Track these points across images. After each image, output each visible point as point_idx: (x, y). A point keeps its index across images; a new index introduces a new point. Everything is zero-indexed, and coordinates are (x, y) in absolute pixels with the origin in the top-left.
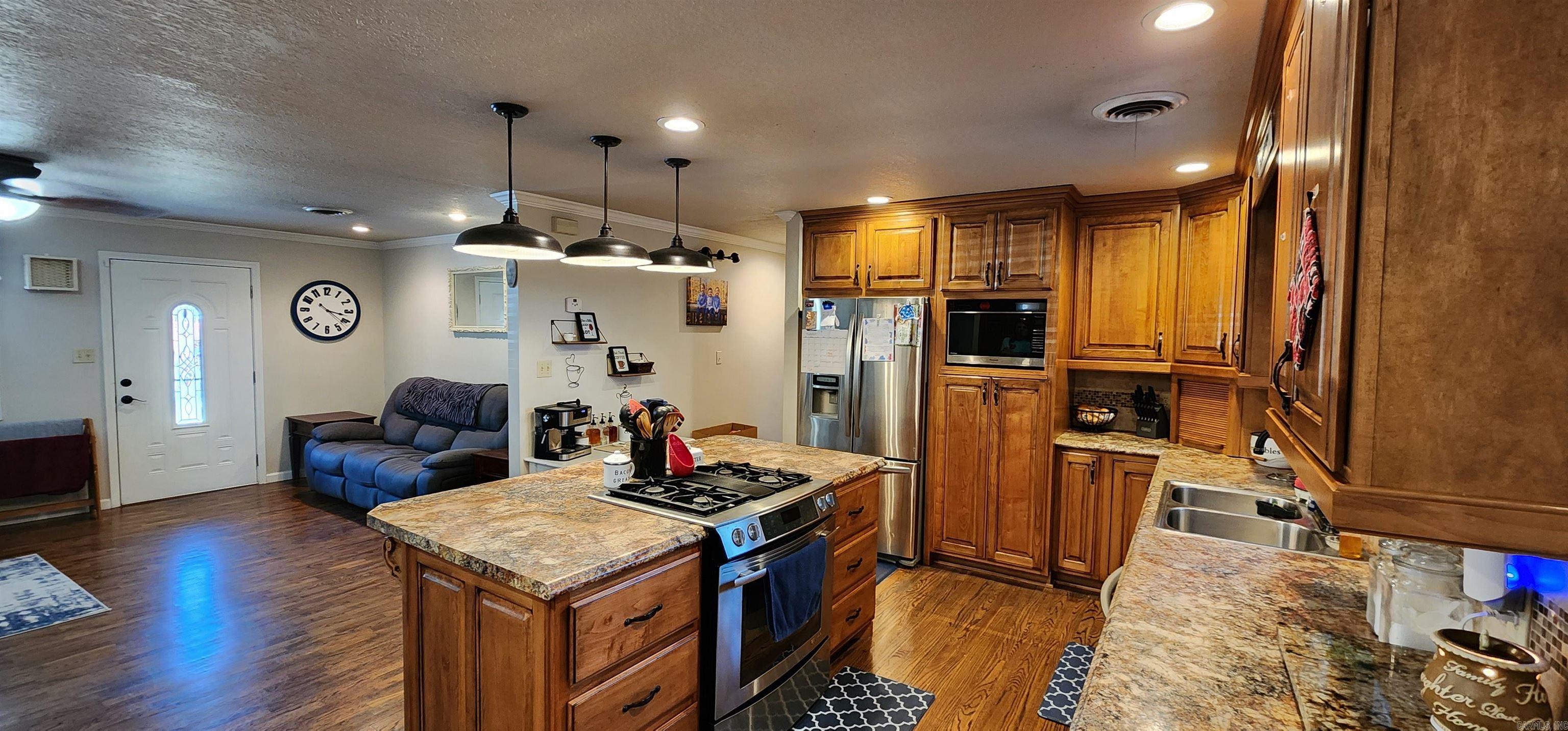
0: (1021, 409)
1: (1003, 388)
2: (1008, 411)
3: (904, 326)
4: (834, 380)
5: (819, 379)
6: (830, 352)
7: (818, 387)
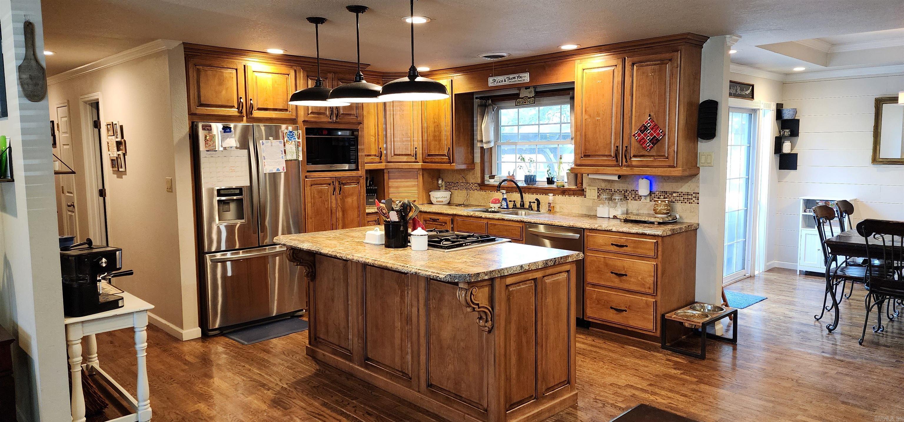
0: (352, 195)
1: (342, 183)
2: (346, 197)
3: (291, 146)
4: (238, 191)
5: (222, 192)
6: (233, 168)
7: (223, 198)
